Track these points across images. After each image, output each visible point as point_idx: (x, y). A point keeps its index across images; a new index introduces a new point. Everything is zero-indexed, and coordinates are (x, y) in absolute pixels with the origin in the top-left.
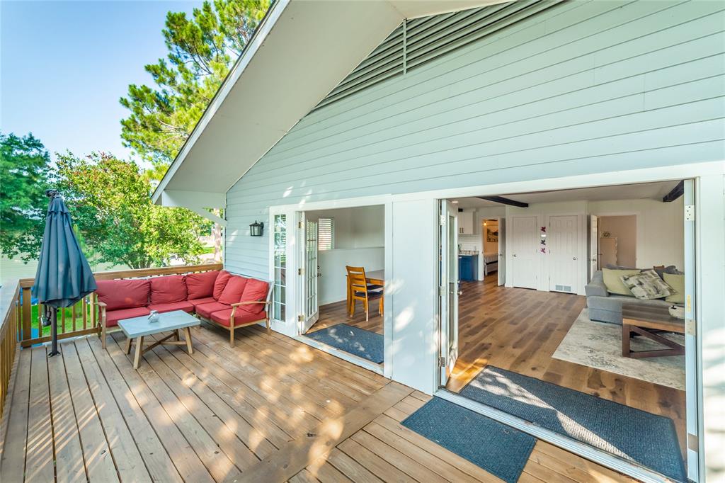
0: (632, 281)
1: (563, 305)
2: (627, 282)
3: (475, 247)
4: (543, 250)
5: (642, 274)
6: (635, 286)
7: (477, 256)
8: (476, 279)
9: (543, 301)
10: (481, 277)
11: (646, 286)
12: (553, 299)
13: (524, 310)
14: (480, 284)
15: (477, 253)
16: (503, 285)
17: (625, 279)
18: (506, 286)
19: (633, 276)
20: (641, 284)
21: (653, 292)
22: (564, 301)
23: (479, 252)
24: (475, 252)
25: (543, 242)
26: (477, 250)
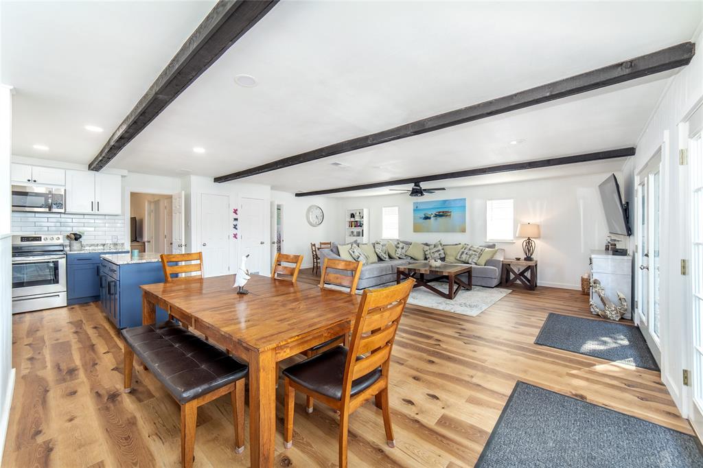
4: (235, 236)
20: (360, 254)
23: (123, 244)
24: (116, 244)
25: (235, 227)
26: (120, 242)
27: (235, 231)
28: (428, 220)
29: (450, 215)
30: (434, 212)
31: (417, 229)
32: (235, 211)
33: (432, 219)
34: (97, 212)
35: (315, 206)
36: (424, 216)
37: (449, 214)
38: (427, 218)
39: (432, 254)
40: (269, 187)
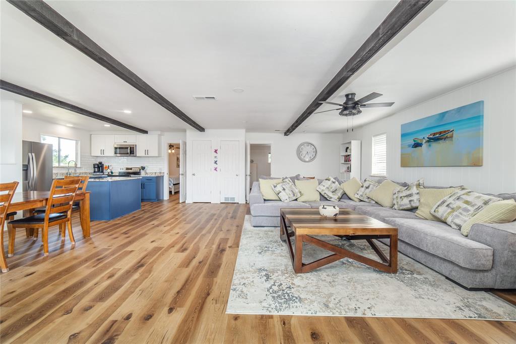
0: (279, 188)
1: (230, 215)
2: (276, 189)
3: (161, 169)
4: (216, 169)
5: (284, 182)
6: (280, 192)
7: (163, 176)
8: (161, 198)
9: (215, 212)
10: (166, 196)
11: (287, 190)
12: (224, 209)
13: (199, 226)
14: (165, 203)
15: (162, 175)
16: (184, 202)
17: (275, 187)
18: (186, 202)
19: (279, 183)
20: (284, 189)
21: (292, 195)
22: (231, 209)
23: (164, 173)
24: (160, 173)
25: (216, 162)
26: (163, 172)
27: (216, 166)
28: (419, 148)
29: (452, 137)
30: (427, 135)
31: (405, 163)
32: (216, 151)
33: (424, 146)
34: (147, 155)
35: (306, 143)
36: (413, 143)
37: (449, 135)
38: (417, 145)
39: (399, 200)
40: (244, 131)
